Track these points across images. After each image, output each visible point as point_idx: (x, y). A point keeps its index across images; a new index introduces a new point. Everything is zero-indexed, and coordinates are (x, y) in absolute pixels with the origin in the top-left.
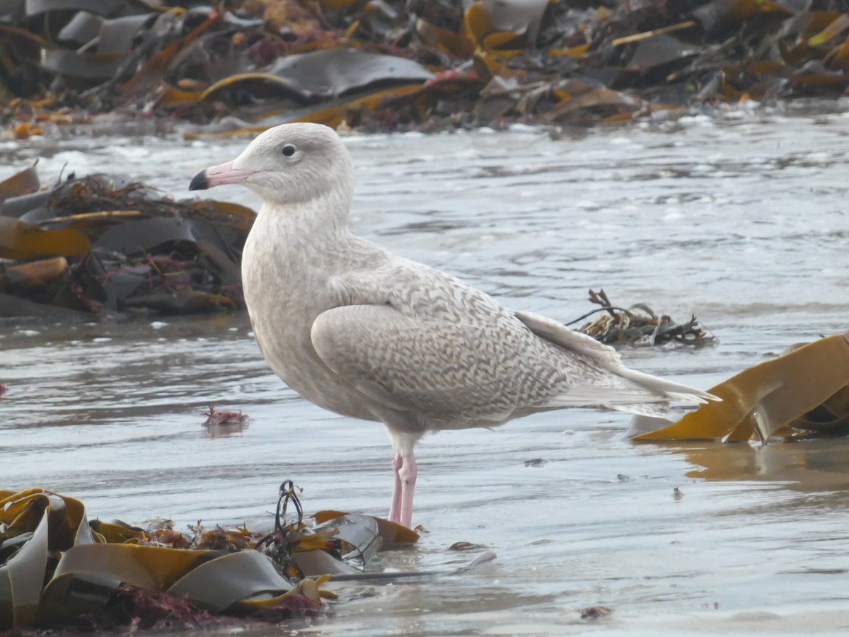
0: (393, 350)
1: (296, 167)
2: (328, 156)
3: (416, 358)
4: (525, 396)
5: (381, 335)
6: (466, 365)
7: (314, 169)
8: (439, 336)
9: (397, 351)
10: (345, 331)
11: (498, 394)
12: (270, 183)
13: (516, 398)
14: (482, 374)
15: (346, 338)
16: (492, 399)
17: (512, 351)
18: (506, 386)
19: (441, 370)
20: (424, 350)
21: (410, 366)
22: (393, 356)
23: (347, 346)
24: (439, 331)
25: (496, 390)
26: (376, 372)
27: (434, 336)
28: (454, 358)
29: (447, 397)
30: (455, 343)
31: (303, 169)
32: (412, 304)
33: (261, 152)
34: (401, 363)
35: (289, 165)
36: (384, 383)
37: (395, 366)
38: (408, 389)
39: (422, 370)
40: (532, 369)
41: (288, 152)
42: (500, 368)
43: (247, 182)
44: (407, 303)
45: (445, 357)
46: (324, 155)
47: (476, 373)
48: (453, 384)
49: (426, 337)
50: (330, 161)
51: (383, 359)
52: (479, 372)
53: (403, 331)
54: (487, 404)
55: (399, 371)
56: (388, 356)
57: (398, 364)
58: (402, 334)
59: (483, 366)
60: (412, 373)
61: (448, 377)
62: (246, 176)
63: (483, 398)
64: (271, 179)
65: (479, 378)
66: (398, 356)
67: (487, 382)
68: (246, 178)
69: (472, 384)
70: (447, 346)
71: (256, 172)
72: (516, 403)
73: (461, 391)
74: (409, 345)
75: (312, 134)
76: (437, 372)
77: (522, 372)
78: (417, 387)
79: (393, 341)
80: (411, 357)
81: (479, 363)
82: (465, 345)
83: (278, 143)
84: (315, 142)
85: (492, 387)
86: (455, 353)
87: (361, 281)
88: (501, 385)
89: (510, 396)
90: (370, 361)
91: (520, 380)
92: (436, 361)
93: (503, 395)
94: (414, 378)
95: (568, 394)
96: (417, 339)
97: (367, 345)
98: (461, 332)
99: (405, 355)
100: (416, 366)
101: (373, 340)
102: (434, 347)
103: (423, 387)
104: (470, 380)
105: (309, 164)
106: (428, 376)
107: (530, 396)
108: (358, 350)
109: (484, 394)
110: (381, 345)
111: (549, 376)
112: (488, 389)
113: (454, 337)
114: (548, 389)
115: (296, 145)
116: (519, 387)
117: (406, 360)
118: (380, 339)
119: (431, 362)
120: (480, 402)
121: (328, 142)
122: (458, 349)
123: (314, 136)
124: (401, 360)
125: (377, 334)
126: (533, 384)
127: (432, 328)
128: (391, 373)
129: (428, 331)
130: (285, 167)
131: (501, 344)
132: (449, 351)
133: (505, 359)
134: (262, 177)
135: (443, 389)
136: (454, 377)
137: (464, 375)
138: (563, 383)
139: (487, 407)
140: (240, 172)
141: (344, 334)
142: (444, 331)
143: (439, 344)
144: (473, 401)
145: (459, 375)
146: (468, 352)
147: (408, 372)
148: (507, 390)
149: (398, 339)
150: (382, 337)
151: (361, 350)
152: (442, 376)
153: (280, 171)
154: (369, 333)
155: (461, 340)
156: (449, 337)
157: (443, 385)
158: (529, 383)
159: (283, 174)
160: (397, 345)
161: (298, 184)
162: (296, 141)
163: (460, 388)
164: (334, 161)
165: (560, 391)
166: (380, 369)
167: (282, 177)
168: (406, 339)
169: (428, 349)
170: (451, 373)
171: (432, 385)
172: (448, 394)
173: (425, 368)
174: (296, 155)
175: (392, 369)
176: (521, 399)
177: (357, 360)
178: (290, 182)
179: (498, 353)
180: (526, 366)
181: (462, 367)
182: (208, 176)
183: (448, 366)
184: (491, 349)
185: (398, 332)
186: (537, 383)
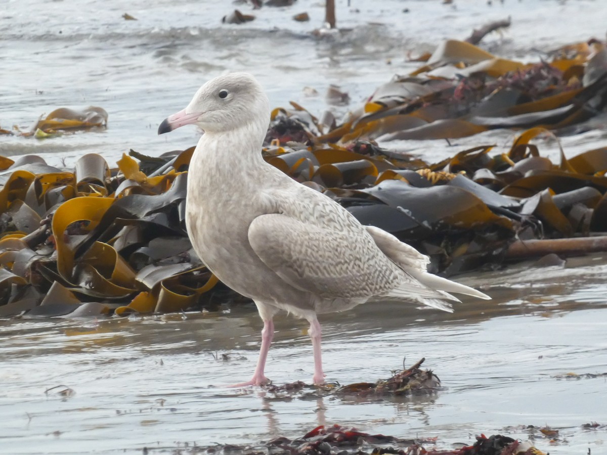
0: (307, 246)
1: (230, 104)
2: (252, 93)
3: (320, 253)
4: (378, 287)
5: (298, 235)
6: (348, 261)
7: (243, 104)
8: (333, 239)
9: (309, 247)
10: (275, 231)
11: (364, 283)
12: (214, 119)
13: (373, 287)
14: (356, 268)
15: (276, 236)
16: (361, 287)
17: (372, 254)
18: (369, 278)
19: (334, 263)
20: (325, 248)
21: (316, 258)
22: (307, 250)
23: (277, 241)
24: (332, 235)
25: (364, 281)
26: (295, 262)
27: (330, 239)
28: (342, 254)
29: (336, 283)
30: (342, 245)
31: (235, 105)
32: (315, 216)
33: (203, 98)
34: (312, 256)
35: (225, 104)
36: (299, 270)
37: (308, 258)
38: (314, 275)
39: (323, 262)
40: (382, 268)
41: (223, 95)
42: (366, 266)
43: (198, 121)
44: (312, 214)
45: (337, 254)
46: (249, 93)
47: (353, 268)
48: (340, 274)
49: (325, 239)
50: (253, 97)
51: (300, 252)
52: (355, 266)
53: (312, 233)
54: (358, 290)
55: (310, 262)
56: (303, 250)
57: (309, 257)
58: (311, 235)
59: (357, 262)
60: (317, 264)
61: (338, 268)
62: (196, 118)
63: (356, 286)
64: (214, 116)
65: (354, 271)
66: (309, 251)
67: (359, 274)
68: (197, 119)
69: (351, 274)
70: (338, 246)
71: (203, 113)
72: (373, 291)
73: (344, 280)
74: (316, 243)
75: (237, 79)
76: (332, 265)
77: (377, 270)
78: (320, 274)
79: (306, 240)
80: (317, 252)
81: (355, 260)
82: (347, 246)
83: (214, 90)
84: (241, 84)
85: (361, 278)
86: (343, 251)
87: (283, 195)
88: (366, 278)
89: (370, 286)
90: (292, 254)
91: (376, 275)
92: (332, 256)
93: (367, 285)
94: (318, 267)
95: (399, 288)
96: (320, 239)
97: (290, 242)
98: (345, 237)
99: (313, 250)
100: (320, 259)
101: (294, 238)
102: (330, 246)
103: (323, 274)
104: (350, 271)
105: (239, 100)
106: (327, 266)
107: (381, 287)
108: (284, 245)
109: (357, 283)
110: (299, 242)
111: (390, 274)
112: (359, 279)
113: (341, 241)
114: (389, 283)
115: (227, 89)
116: (375, 280)
117: (314, 254)
118: (298, 238)
119: (329, 257)
120: (354, 288)
121: (250, 83)
122: (344, 249)
123: (239, 80)
124: (312, 254)
125: (296, 234)
126: (382, 279)
127: (328, 233)
128: (304, 263)
129: (326, 235)
130: (223, 105)
131: (366, 248)
132: (339, 249)
133: (369, 259)
134: (207, 116)
135: (334, 276)
136: (342, 269)
137: (347, 268)
138: (397, 280)
139: (358, 293)
140: (192, 115)
141: (275, 233)
142: (335, 235)
143: (333, 244)
144: (350, 287)
145: (344, 267)
146: (349, 252)
147: (315, 262)
148: (369, 281)
149: (309, 239)
150: (299, 236)
151: (286, 245)
152: (335, 268)
153: (220, 109)
154: (291, 233)
155: (345, 243)
156: (338, 240)
157: (335, 274)
158: (380, 278)
159: (222, 111)
160: (309, 243)
161: (234, 116)
162: (226, 86)
163: (344, 277)
164: (256, 97)
165: (395, 286)
166: (298, 259)
167: (222, 113)
168: (314, 239)
169: (327, 247)
170: (340, 266)
171: (328, 273)
172: (337, 281)
173: (325, 261)
174: (229, 96)
175: (305, 260)
176: (376, 289)
177: (283, 252)
178: (228, 115)
179: (365, 254)
180: (379, 266)
181: (346, 262)
182: (170, 122)
183: (338, 260)
184: (361, 251)
185: (308, 234)
186: (384, 278)
